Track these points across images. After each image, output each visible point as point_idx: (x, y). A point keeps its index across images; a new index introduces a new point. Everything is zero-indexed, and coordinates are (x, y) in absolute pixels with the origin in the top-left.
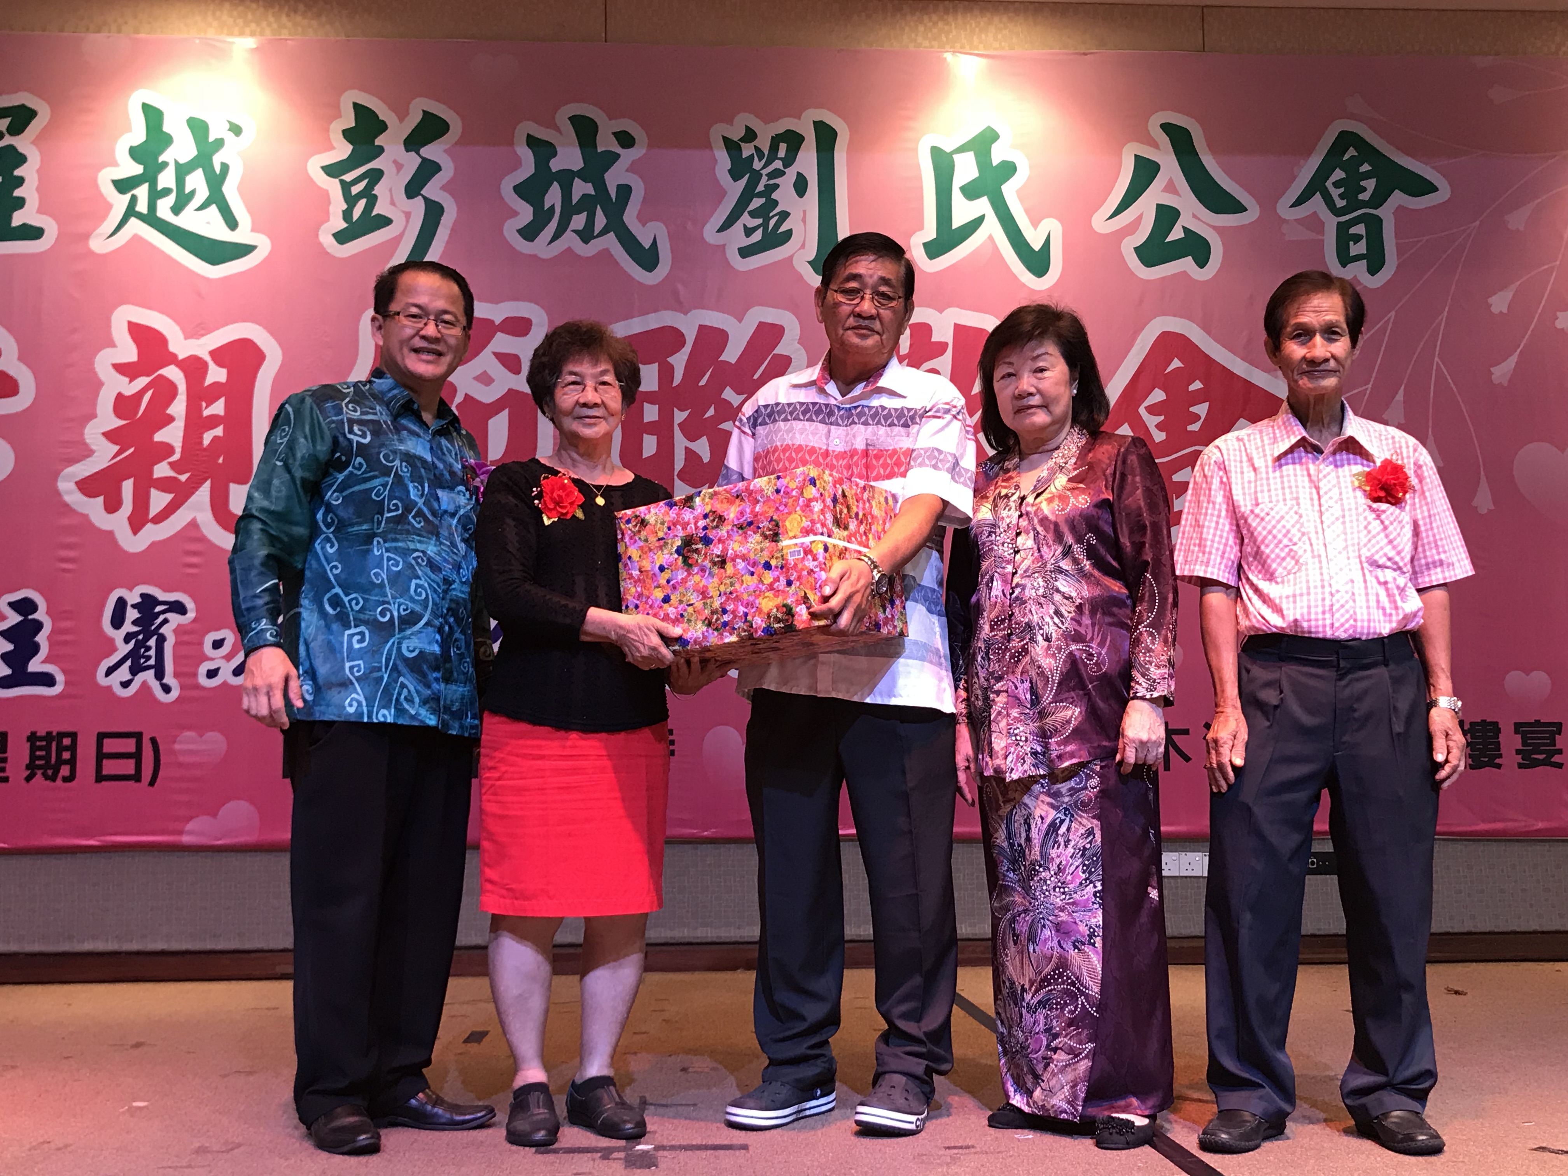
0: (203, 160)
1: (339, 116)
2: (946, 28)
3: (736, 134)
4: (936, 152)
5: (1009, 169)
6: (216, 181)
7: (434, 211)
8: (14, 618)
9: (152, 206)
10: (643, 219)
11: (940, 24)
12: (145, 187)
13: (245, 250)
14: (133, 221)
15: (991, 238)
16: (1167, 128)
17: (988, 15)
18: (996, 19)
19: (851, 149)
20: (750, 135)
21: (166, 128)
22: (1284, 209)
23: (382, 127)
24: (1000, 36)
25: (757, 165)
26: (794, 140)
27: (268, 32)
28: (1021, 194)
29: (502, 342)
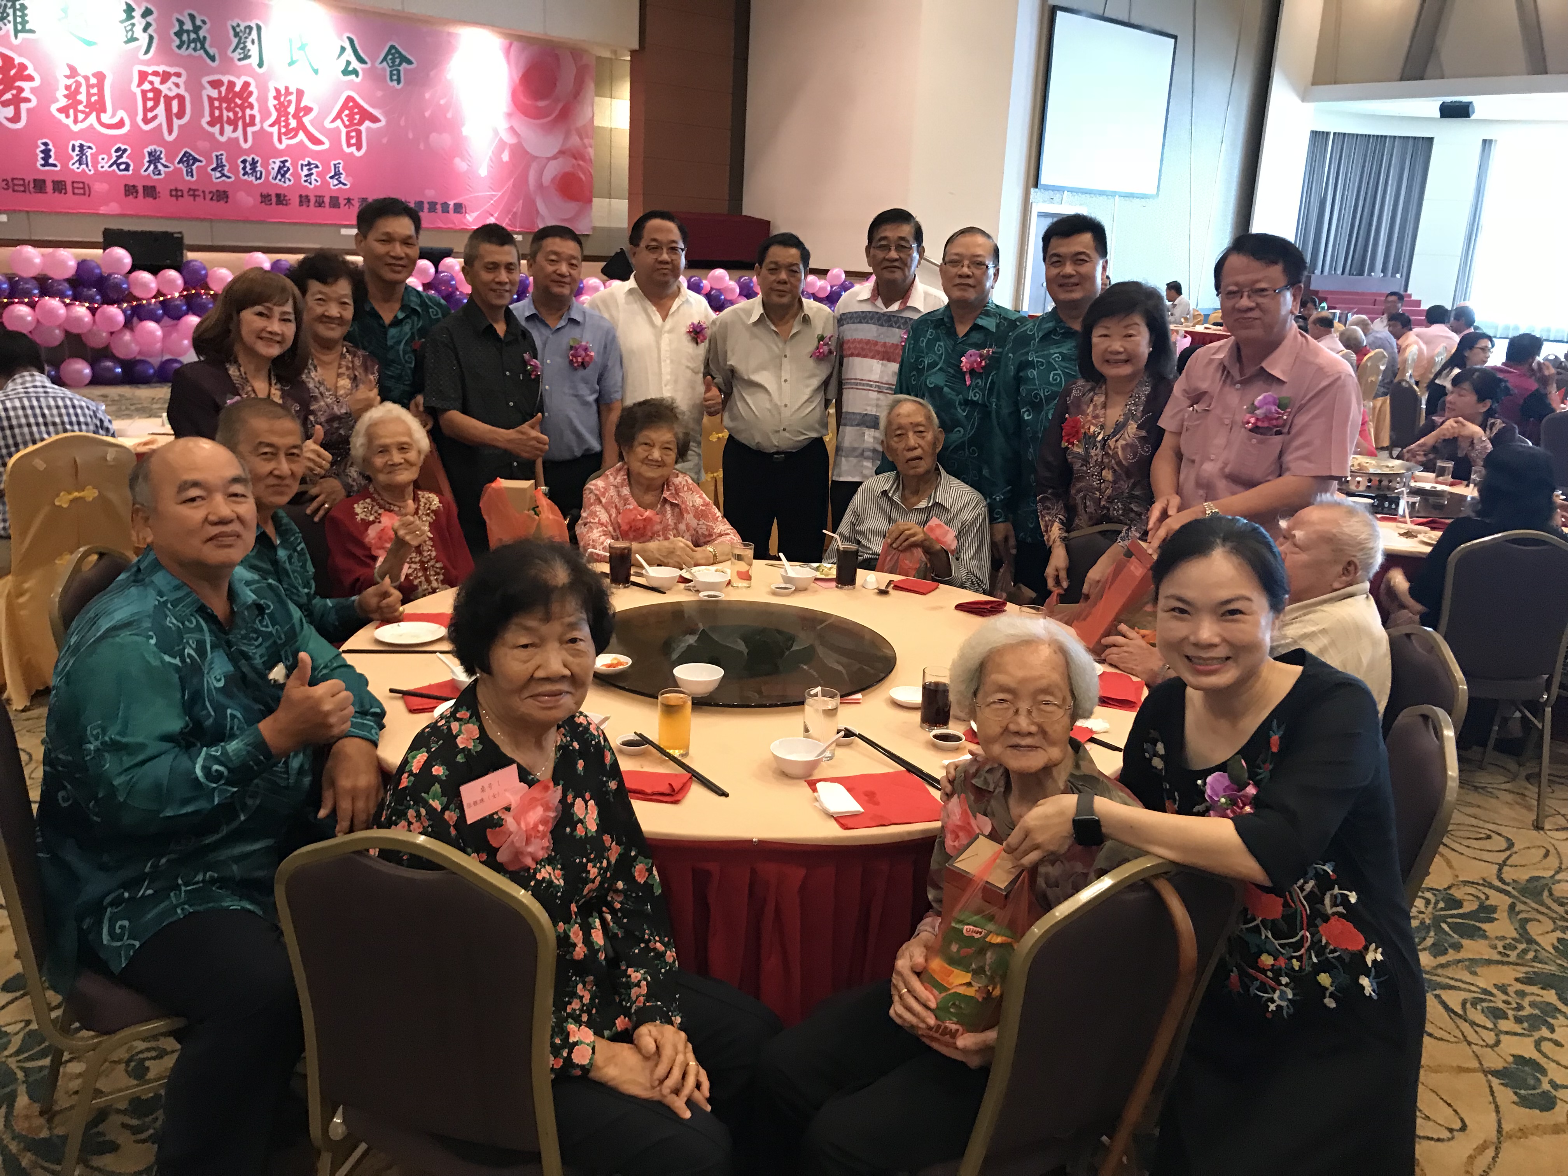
3: (233, 24)
7: (151, 38)
8: (43, 147)
10: (211, 46)
16: (348, 37)
19: (266, 33)
20: (238, 25)
22: (377, 64)
23: (133, 10)
25: (241, 34)
26: (250, 28)
29: (174, 79)
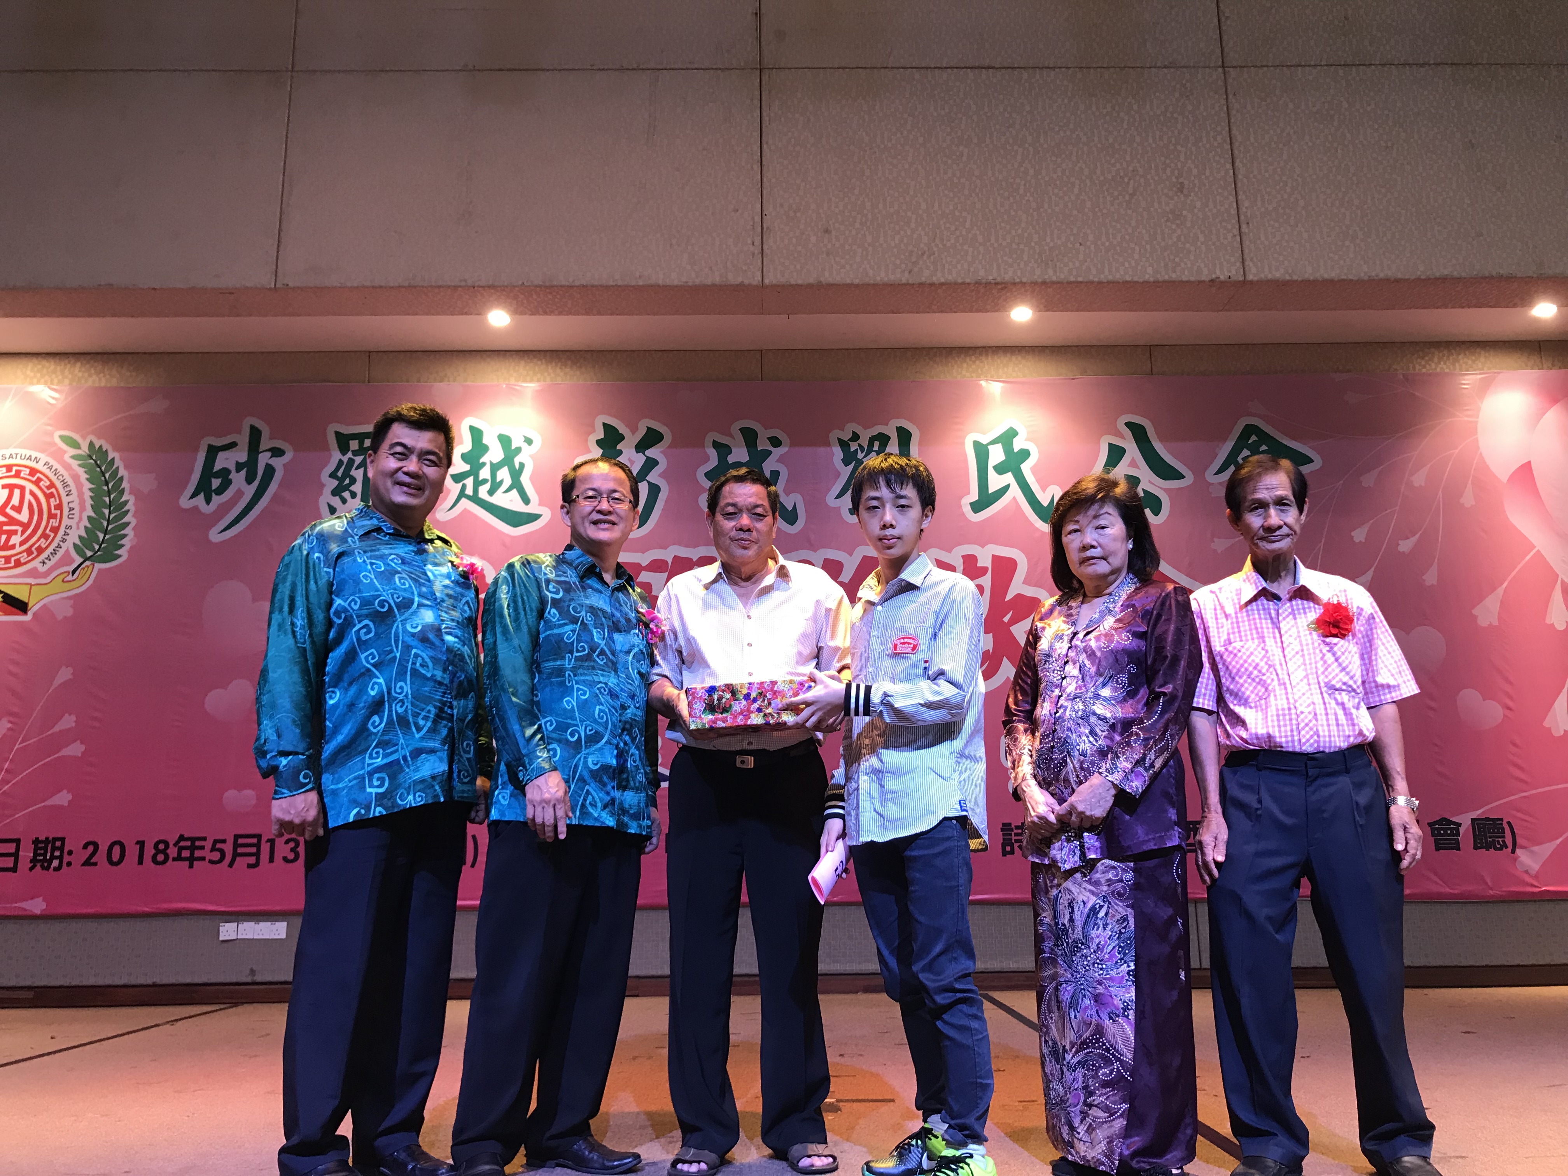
0: (508, 461)
1: (593, 431)
2: (981, 365)
3: (846, 437)
4: (977, 444)
5: (1025, 454)
6: (516, 474)
7: (654, 490)
9: (476, 491)
10: (787, 493)
11: (977, 362)
12: (471, 478)
13: (534, 517)
14: (464, 500)
15: (1014, 498)
16: (1129, 425)
17: (1008, 355)
18: (1014, 358)
19: (920, 444)
20: (855, 437)
21: (485, 441)
22: (1210, 476)
23: (622, 438)
24: (1016, 369)
25: (860, 455)
26: (884, 440)
27: (548, 379)
28: (1034, 470)
